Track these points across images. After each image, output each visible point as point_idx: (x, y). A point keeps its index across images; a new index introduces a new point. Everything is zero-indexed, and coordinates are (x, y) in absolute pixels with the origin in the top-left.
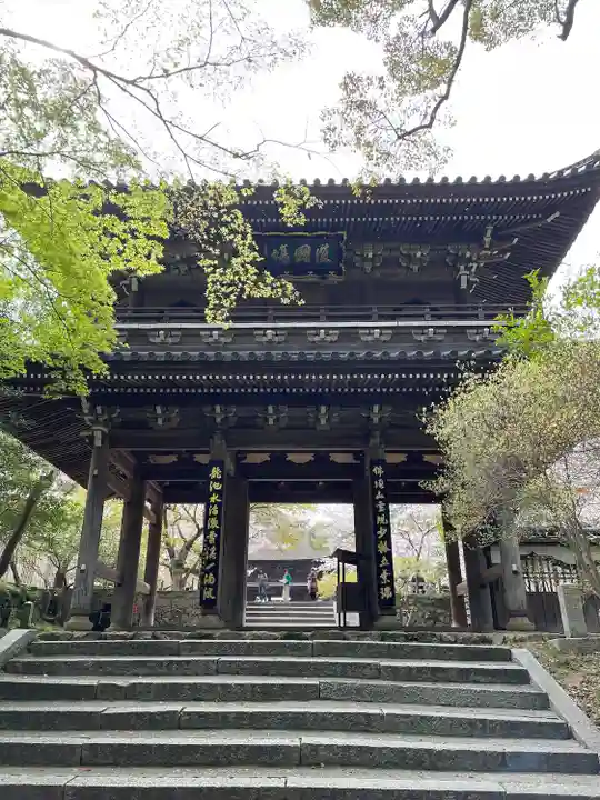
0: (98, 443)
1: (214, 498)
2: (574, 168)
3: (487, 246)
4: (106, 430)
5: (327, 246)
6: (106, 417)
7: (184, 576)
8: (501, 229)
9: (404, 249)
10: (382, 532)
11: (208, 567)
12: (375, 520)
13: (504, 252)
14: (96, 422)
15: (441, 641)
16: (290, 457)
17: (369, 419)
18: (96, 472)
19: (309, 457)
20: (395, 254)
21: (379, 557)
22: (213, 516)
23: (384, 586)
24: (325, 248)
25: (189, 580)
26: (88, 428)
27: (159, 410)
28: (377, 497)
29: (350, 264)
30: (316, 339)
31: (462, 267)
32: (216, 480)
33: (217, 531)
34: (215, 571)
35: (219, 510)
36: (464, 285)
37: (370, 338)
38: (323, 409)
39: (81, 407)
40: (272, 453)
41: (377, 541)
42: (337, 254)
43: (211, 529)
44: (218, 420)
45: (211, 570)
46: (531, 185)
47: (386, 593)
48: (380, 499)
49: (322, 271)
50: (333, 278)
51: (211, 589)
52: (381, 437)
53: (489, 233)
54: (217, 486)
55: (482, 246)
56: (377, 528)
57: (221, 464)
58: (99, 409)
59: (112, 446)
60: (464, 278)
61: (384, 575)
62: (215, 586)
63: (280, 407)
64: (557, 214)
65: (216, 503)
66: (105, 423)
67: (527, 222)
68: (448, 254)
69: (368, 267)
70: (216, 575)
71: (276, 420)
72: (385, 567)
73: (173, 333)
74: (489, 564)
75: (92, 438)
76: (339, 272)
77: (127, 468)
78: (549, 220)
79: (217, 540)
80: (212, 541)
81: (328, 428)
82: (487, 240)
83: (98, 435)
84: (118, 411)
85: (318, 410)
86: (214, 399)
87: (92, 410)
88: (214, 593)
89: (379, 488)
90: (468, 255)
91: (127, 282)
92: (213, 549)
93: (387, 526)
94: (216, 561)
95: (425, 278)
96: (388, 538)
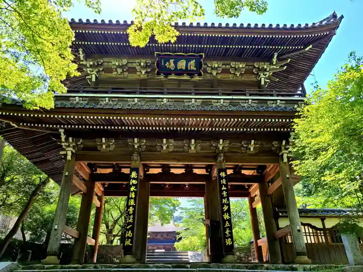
0: (69, 157)
1: (132, 189)
3: (274, 63)
4: (74, 151)
5: (194, 61)
6: (74, 144)
7: (113, 238)
8: (283, 54)
9: (233, 64)
10: (226, 208)
11: (128, 228)
12: (222, 201)
14: (68, 146)
16: (173, 171)
17: (217, 147)
18: (67, 174)
19: (183, 171)
20: (228, 67)
21: (224, 221)
22: (132, 198)
23: (227, 238)
24: (193, 62)
25: (115, 241)
26: (64, 150)
27: (103, 140)
28: (223, 189)
29: (205, 71)
30: (190, 104)
31: (262, 74)
32: (134, 179)
33: (134, 206)
34: (132, 229)
35: (136, 195)
36: (263, 83)
37: (218, 104)
38: (193, 141)
39: (61, 138)
41: (223, 213)
42: (199, 65)
43: (131, 206)
44: (136, 146)
45: (130, 229)
47: (229, 242)
48: (224, 190)
49: (191, 74)
50: (197, 78)
51: (130, 240)
52: (224, 156)
53: (276, 56)
54: (134, 182)
55: (271, 64)
56: (223, 205)
57: (137, 170)
58: (70, 139)
59: (77, 160)
60: (263, 80)
61: (227, 232)
62: (132, 238)
63: (170, 140)
64: (311, 46)
65: (134, 191)
66: (74, 147)
67: (298, 50)
68: (255, 67)
69: (214, 73)
70: (132, 232)
71: (168, 147)
72: (227, 227)
73: (113, 99)
74: (278, 229)
75: (66, 155)
76: (200, 75)
77: (85, 174)
78: (307, 49)
79: (134, 211)
80: (131, 212)
81: (195, 152)
82: (275, 60)
83: (69, 153)
84: (81, 141)
85: (190, 142)
87: (67, 140)
88: (131, 242)
89: (223, 184)
90: (265, 68)
91: (90, 77)
92: (132, 216)
93: (228, 205)
94: (133, 224)
95: (243, 79)
96: (229, 211)
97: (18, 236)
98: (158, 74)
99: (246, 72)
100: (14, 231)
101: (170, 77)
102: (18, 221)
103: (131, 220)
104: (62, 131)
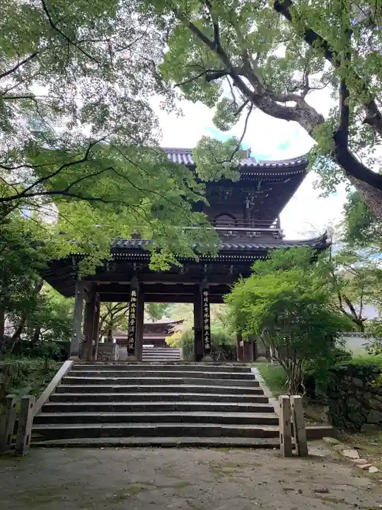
1: (133, 305)
3: (259, 189)
10: (206, 321)
12: (204, 315)
17: (202, 270)
18: (79, 292)
22: (133, 313)
23: (206, 344)
31: (247, 199)
32: (134, 297)
33: (135, 320)
34: (134, 337)
35: (135, 310)
36: (248, 207)
41: (204, 325)
43: (132, 319)
44: (135, 269)
45: (132, 336)
47: (207, 347)
48: (206, 306)
52: (207, 278)
54: (134, 299)
55: (256, 189)
56: (204, 318)
59: (86, 280)
60: (248, 205)
61: (207, 339)
62: (134, 343)
64: (289, 179)
65: (134, 307)
67: (278, 181)
70: (134, 338)
72: (207, 336)
75: (75, 276)
78: (286, 181)
79: (135, 324)
80: (132, 324)
81: (184, 274)
82: (259, 187)
83: (80, 276)
86: (133, 261)
89: (206, 301)
92: (133, 327)
93: (209, 318)
94: (134, 333)
96: (209, 323)
103: (133, 330)
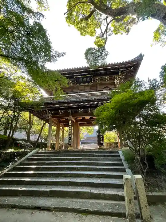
0: (50, 118)
1: (70, 126)
2: (135, 59)
3: (120, 75)
8: (122, 71)
9: (104, 77)
11: (70, 139)
13: (123, 76)
14: (49, 114)
15: (109, 150)
16: (85, 118)
19: (89, 118)
20: (102, 78)
21: (100, 136)
23: (101, 141)
24: (89, 78)
27: (60, 111)
30: (87, 96)
33: (71, 132)
35: (71, 128)
37: (97, 95)
38: (89, 109)
39: (47, 111)
40: (82, 118)
42: (91, 79)
46: (126, 63)
53: (120, 72)
54: (71, 124)
57: (71, 120)
58: (50, 112)
59: (52, 118)
60: (116, 82)
61: (101, 139)
62: (71, 142)
63: (81, 109)
64: (133, 68)
66: (51, 114)
67: (128, 69)
68: (113, 77)
69: (97, 81)
71: (81, 111)
76: (92, 82)
77: (56, 122)
78: (131, 69)
80: (70, 134)
83: (50, 116)
84: (53, 112)
86: (69, 108)
87: (49, 112)
90: (116, 77)
95: (109, 82)
97: (40, 141)
98: (77, 84)
99: (110, 79)
100: (38, 139)
101: (81, 85)
102: (39, 136)
103: (70, 136)
104: (47, 109)
